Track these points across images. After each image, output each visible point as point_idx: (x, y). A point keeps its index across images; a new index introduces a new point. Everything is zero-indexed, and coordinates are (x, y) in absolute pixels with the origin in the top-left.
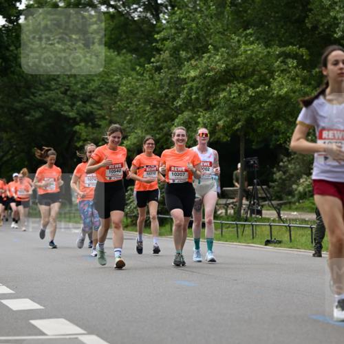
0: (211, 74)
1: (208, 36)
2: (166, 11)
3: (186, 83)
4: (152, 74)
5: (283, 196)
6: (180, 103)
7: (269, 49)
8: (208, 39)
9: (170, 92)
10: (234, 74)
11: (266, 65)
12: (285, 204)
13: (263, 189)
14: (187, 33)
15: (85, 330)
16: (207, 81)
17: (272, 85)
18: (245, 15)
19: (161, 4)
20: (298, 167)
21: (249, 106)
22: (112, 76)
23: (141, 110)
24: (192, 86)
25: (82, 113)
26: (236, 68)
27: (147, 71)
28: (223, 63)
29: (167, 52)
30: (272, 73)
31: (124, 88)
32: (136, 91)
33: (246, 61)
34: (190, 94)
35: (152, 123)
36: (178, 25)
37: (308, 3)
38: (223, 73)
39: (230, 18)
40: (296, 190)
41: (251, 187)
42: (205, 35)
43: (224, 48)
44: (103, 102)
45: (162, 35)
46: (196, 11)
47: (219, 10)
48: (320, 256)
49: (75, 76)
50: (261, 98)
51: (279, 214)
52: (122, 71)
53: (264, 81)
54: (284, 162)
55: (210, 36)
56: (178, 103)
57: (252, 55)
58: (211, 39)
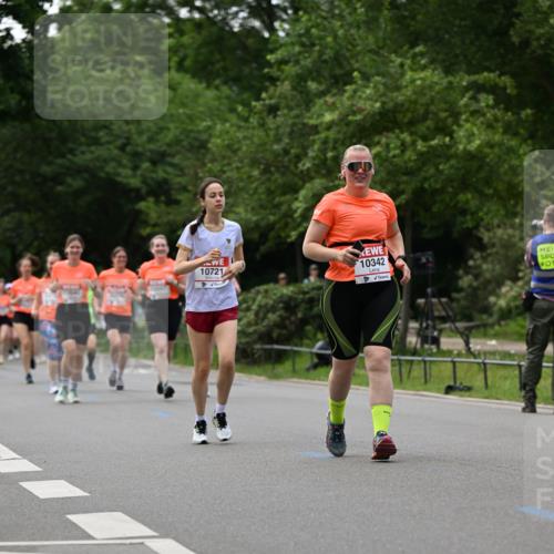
0: (359, 117)
1: (352, 57)
2: (285, 17)
3: (318, 133)
4: (263, 119)
5: (474, 315)
6: (308, 165)
7: (451, 78)
8: (353, 62)
9: (292, 147)
10: (395, 117)
11: (446, 103)
12: (478, 327)
13: (440, 303)
14: (319, 51)
15: (155, 531)
16: (351, 128)
17: (455, 135)
18: (413, 23)
19: (277, 6)
20: (498, 267)
21: (419, 169)
22: (198, 122)
23: (245, 176)
24: (327, 137)
25: (149, 181)
26: (398, 108)
27: (255, 113)
28: (376, 101)
29: (287, 83)
30: (456, 115)
31: (219, 141)
32: (236, 146)
33: (414, 97)
34: (323, 151)
35: (263, 197)
36: (304, 39)
37: (514, 5)
38: (378, 118)
39: (389, 28)
40: (495, 304)
41: (421, 301)
42: (348, 54)
43: (378, 75)
44: (185, 163)
45: (279, 54)
46: (333, 16)
47: (370, 14)
48: (533, 410)
49: (138, 122)
50: (439, 156)
51: (467, 343)
52: (214, 114)
53: (443, 129)
54: (475, 260)
55: (355, 56)
56: (304, 165)
57: (423, 88)
58: (357, 61)
